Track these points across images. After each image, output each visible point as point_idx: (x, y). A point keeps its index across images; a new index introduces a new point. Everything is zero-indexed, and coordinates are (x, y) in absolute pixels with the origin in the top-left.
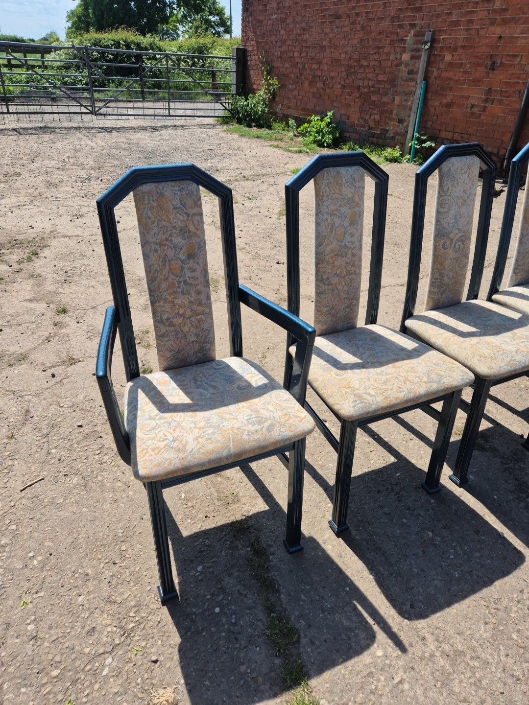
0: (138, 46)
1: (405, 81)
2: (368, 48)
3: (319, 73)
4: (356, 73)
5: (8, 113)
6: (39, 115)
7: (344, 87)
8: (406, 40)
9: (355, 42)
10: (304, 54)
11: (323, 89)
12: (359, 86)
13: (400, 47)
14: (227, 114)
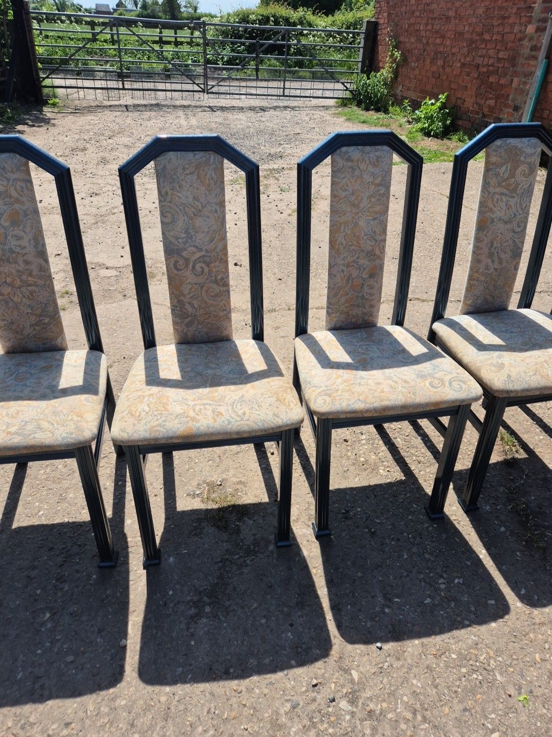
0: (287, 21)
1: (526, 59)
2: (492, 18)
3: (441, 49)
4: (477, 48)
5: (124, 89)
6: (153, 92)
7: (463, 65)
8: (533, 8)
9: (480, 11)
10: (429, 27)
11: (443, 67)
12: (479, 65)
13: (526, 16)
14: (348, 95)
